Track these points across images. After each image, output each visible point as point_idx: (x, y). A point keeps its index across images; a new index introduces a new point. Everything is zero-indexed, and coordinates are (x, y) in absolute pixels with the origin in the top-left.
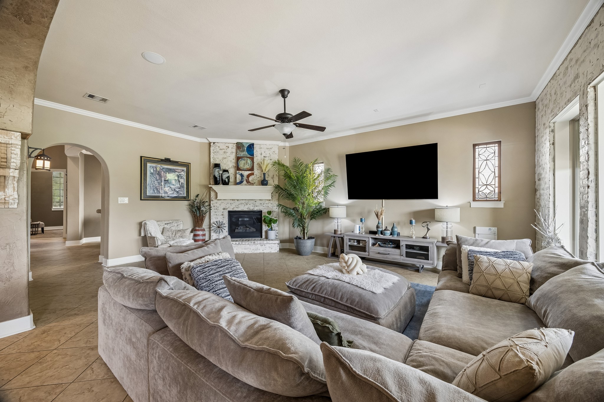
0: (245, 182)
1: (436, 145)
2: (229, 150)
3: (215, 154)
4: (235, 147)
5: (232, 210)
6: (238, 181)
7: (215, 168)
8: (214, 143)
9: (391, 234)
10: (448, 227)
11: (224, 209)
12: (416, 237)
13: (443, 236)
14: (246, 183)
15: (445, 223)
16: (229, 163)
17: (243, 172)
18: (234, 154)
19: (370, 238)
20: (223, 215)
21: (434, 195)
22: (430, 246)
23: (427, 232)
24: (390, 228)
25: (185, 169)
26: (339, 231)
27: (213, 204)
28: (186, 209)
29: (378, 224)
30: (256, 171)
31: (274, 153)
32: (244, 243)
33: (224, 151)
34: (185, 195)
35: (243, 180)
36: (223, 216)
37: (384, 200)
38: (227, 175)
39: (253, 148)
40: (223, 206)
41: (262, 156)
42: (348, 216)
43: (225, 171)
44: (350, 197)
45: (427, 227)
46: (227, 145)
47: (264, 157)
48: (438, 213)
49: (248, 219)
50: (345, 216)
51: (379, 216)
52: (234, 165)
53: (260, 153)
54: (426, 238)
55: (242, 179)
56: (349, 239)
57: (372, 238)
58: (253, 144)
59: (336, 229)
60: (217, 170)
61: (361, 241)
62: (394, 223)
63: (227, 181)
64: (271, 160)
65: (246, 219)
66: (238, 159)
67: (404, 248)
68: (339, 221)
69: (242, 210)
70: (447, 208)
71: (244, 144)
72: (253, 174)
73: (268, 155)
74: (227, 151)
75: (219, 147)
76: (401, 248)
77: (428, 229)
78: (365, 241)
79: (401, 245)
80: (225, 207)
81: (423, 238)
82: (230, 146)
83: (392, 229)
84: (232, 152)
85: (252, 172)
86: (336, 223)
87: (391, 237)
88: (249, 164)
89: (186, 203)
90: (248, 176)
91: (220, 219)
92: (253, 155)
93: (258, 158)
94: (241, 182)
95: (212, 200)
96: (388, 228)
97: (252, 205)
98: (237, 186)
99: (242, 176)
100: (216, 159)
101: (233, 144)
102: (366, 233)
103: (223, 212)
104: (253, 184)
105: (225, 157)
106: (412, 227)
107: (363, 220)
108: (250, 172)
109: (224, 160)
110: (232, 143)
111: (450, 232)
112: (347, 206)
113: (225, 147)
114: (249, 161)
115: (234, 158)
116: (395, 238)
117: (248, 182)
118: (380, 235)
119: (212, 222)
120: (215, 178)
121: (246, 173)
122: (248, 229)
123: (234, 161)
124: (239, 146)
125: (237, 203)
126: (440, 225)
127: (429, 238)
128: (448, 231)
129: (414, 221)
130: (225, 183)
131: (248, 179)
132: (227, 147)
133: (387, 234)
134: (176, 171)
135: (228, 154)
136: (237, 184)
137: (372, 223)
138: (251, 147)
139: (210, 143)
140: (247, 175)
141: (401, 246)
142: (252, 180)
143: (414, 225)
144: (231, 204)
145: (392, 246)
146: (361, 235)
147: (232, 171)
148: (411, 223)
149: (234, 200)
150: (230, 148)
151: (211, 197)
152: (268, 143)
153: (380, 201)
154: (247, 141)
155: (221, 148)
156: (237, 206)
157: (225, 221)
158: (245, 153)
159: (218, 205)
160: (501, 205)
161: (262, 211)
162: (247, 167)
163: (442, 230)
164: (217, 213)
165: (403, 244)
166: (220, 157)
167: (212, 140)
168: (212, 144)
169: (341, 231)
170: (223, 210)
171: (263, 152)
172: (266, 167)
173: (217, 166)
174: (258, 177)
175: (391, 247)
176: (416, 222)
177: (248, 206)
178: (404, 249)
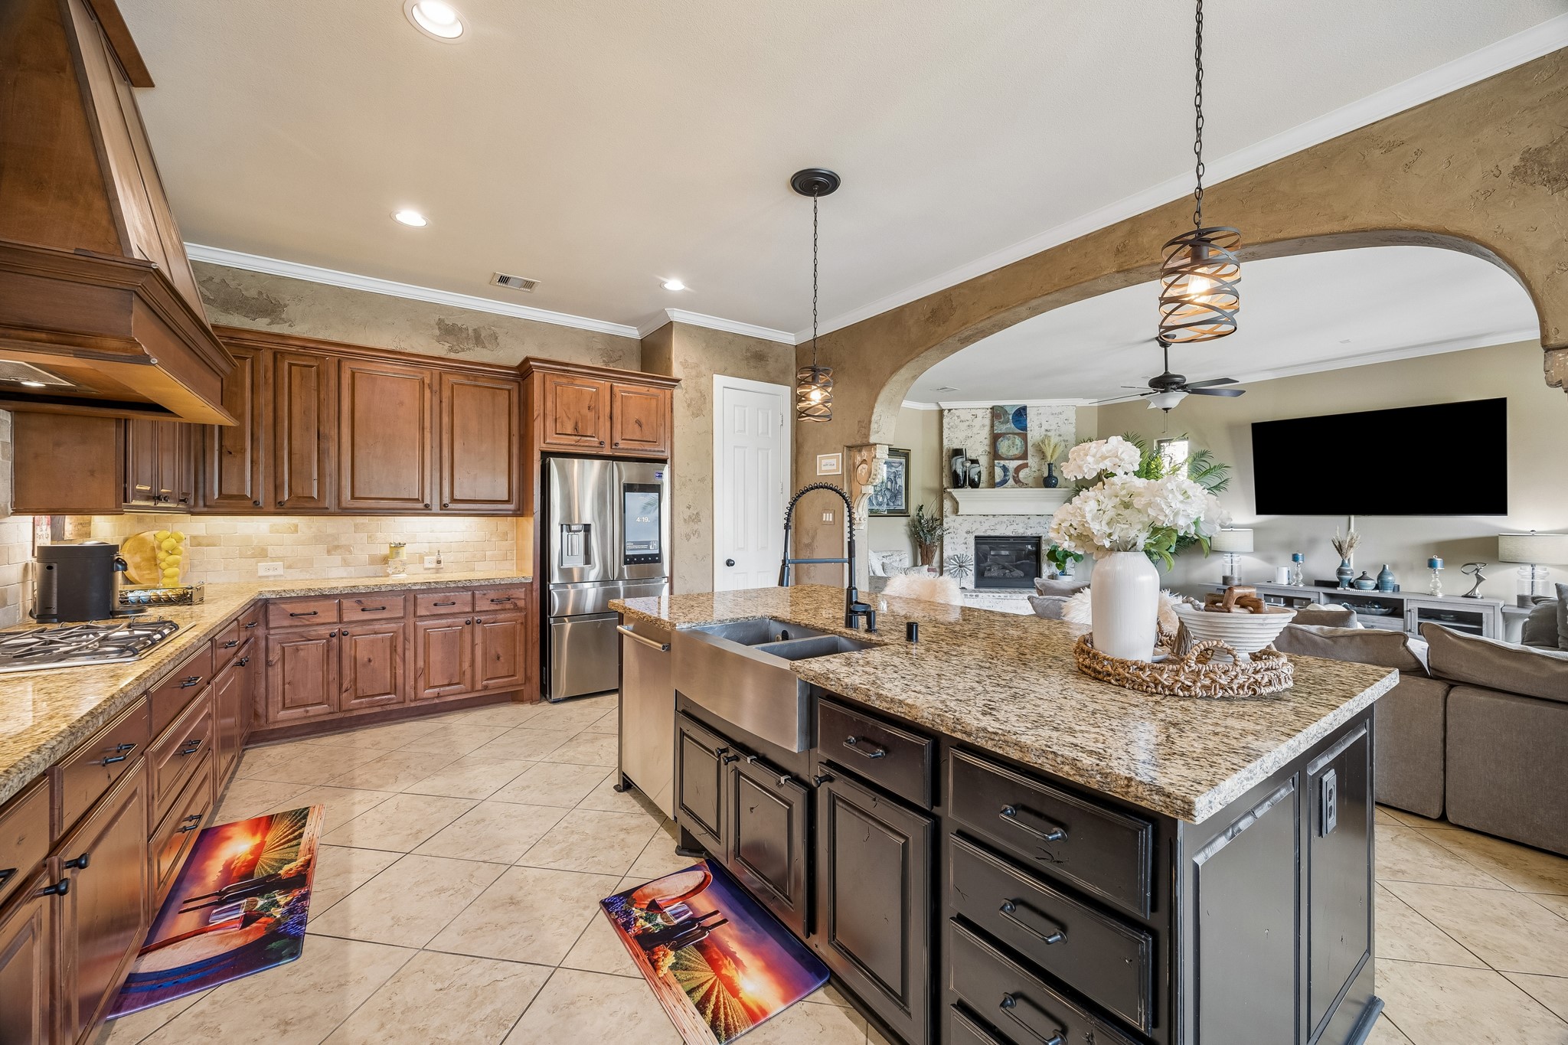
0: (1011, 482)
1: (1502, 402)
2: (978, 422)
3: (952, 430)
4: (989, 415)
5: (982, 534)
6: (997, 480)
7: (956, 458)
8: (950, 410)
9: (1377, 587)
10: (1535, 575)
11: (968, 532)
12: (1447, 595)
13: (1521, 593)
14: (1013, 483)
15: (1529, 568)
16: (977, 447)
17: (1006, 463)
18: (987, 429)
19: (1322, 595)
20: (966, 543)
21: (1497, 505)
22: (1486, 613)
23: (1477, 584)
24: (1373, 576)
25: (903, 460)
26: (1236, 579)
27: (947, 523)
28: (904, 531)
29: (1342, 566)
30: (1032, 461)
31: (1066, 422)
32: (1014, 598)
33: (967, 423)
34: (904, 508)
35: (1007, 478)
36: (966, 546)
37: (1354, 518)
38: (977, 470)
39: (1026, 415)
40: (966, 527)
41: (1043, 429)
42: (1257, 549)
43: (974, 462)
44: (1259, 511)
45: (1476, 574)
46: (974, 412)
47: (1047, 430)
48: (1504, 547)
49: (1007, 553)
50: (1251, 549)
51: (1344, 551)
52: (987, 448)
53: (1039, 423)
54: (1475, 597)
55: (1005, 476)
56: (1265, 595)
57: (1326, 594)
58: (1024, 408)
59: (1228, 574)
60: (960, 460)
61: (1295, 600)
62: (1384, 566)
63: (976, 480)
64: (1060, 435)
65: (1003, 553)
66: (995, 438)
67: (1415, 616)
68: (1235, 558)
69: (1002, 535)
70: (1533, 535)
71: (1007, 409)
72: (1026, 466)
73: (1054, 427)
74: (973, 424)
75: (958, 417)
76: (1407, 615)
77: (1480, 579)
78: (1310, 599)
79: (1405, 609)
80: (969, 529)
81: (1466, 596)
82: (980, 413)
83: (1380, 577)
84: (984, 426)
85: (1025, 461)
86: (1226, 562)
87: (1377, 593)
88: (1019, 447)
89: (904, 520)
90: (1018, 470)
91: (960, 550)
92: (1025, 428)
93: (1034, 433)
94: (1004, 482)
95: (946, 516)
96: (1368, 575)
97: (1021, 525)
98: (996, 489)
99: (1005, 469)
100: (951, 441)
101: (984, 411)
102: (1307, 584)
103: (966, 538)
104: (1026, 486)
105: (970, 435)
106: (1435, 573)
107: (1300, 559)
108: (1020, 462)
109: (968, 441)
110: (983, 409)
111: (1540, 585)
112: (1256, 529)
113: (969, 417)
114: (1018, 441)
115: (988, 436)
116: (1388, 594)
117: (1017, 481)
118: (1347, 588)
119: (945, 555)
120: (955, 475)
121: (1012, 465)
122: (1007, 571)
123: (987, 442)
124: (997, 413)
125: (993, 521)
126: (1513, 572)
127: (1482, 598)
128: (1535, 584)
129: (1439, 561)
130: (974, 485)
131: (1018, 476)
132: (973, 417)
133: (1367, 586)
134: (892, 466)
135: (975, 430)
136: (993, 484)
137: (1325, 565)
138: (1021, 414)
139: (941, 412)
140: (1015, 467)
141: (1405, 613)
142: (1025, 478)
143: (1439, 571)
144: (981, 523)
145: (1381, 611)
146: (1292, 587)
147: (984, 461)
148: (1432, 564)
149: (987, 515)
150: (979, 418)
151: (944, 510)
152: (1055, 403)
153: (1344, 519)
154: (1012, 403)
155: (962, 418)
156: (993, 528)
157: (971, 553)
158: (1011, 426)
159: (956, 525)
161: (1040, 537)
162: (1015, 452)
163: (1518, 581)
164: (955, 540)
165: (1411, 607)
166: (961, 435)
167: (945, 405)
168: (946, 412)
169: (1240, 579)
170: (966, 535)
171: (1044, 423)
172: (1053, 451)
173: (958, 452)
174: (1034, 470)
175: (1379, 613)
176: (1445, 564)
177: (1015, 526)
178: (1415, 618)
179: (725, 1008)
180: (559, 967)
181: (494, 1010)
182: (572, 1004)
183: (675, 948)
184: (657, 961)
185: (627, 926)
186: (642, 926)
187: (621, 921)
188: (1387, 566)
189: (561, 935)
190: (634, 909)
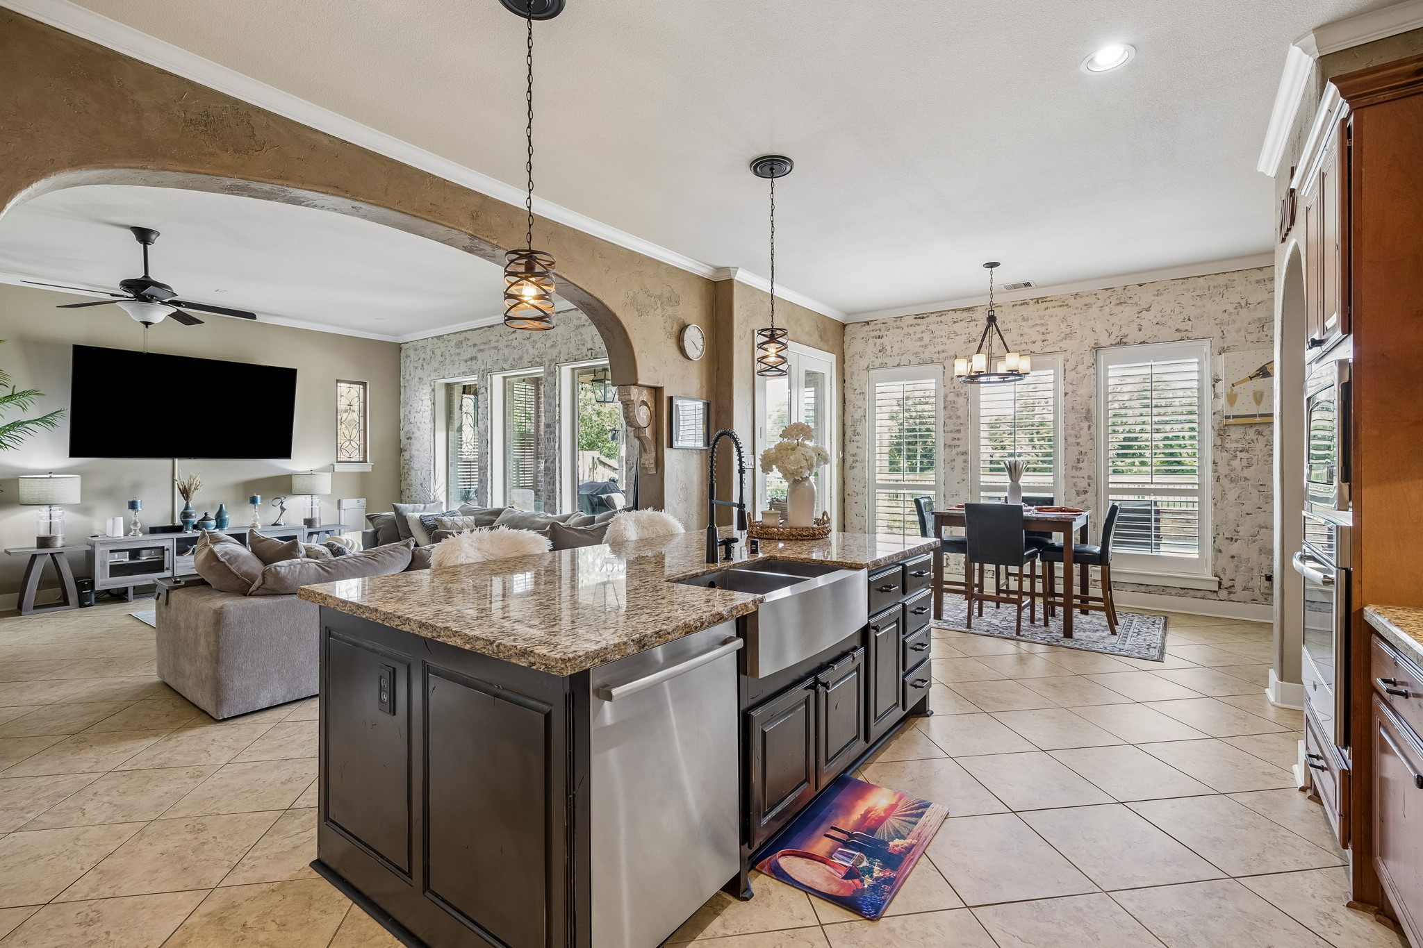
1: (294, 372)
12: (263, 526)
13: (306, 517)
15: (309, 497)
21: (285, 453)
23: (281, 514)
24: (212, 515)
26: (58, 539)
29: (186, 510)
37: (177, 460)
44: (74, 453)
45: (280, 506)
50: (79, 499)
51: (190, 494)
54: (280, 525)
56: (110, 551)
57: (170, 540)
59: (47, 534)
61: (141, 551)
62: (218, 505)
70: (311, 474)
77: (283, 509)
78: (155, 548)
81: (275, 524)
87: (216, 532)
96: (209, 516)
102: (148, 533)
106: (256, 507)
107: (138, 505)
111: (316, 511)
116: (223, 532)
118: (191, 531)
127: (285, 524)
128: (313, 510)
129: (258, 496)
133: (207, 527)
143: (259, 505)
146: (132, 538)
148: (253, 501)
153: (167, 461)
160: (367, 468)
163: (304, 508)
169: (64, 538)
176: (262, 499)
179: (910, 806)
180: (967, 907)
181: (1039, 921)
182: (982, 879)
183: (886, 844)
184: (906, 848)
185: (889, 881)
186: (880, 871)
187: (887, 888)
188: (224, 505)
189: (938, 927)
190: (866, 886)
